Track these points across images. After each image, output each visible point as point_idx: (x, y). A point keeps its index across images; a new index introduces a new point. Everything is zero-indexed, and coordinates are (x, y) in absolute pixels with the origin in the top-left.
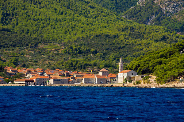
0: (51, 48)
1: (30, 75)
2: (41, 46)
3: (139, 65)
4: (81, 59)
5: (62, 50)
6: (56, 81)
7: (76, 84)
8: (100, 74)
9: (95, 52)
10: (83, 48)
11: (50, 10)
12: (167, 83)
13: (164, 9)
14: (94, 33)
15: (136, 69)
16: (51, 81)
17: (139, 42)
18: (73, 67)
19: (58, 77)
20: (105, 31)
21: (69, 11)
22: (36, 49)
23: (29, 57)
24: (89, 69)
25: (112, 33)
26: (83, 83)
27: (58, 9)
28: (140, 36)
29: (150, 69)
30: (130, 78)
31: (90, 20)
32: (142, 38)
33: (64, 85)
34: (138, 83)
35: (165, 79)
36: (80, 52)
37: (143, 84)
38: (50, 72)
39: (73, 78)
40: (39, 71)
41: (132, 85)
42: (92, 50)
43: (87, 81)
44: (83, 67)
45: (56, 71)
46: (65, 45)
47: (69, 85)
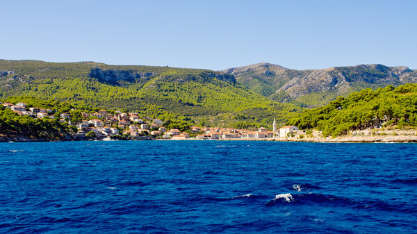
0: (226, 116)
1: (208, 132)
2: (220, 115)
3: (299, 122)
4: (245, 122)
5: (233, 117)
6: (227, 136)
7: (243, 138)
8: (260, 131)
9: (254, 118)
10: (246, 116)
11: (226, 94)
12: (339, 137)
13: (291, 95)
14: (252, 107)
15: (296, 125)
16: (224, 136)
17: (280, 112)
18: (240, 127)
19: (229, 133)
20: (259, 106)
21: (237, 95)
22: (216, 117)
23: (212, 121)
24: (251, 128)
25: (263, 107)
26: (247, 138)
27: (231, 93)
28: (280, 109)
29: (312, 124)
30: (292, 133)
31: (250, 100)
32: (282, 110)
33: (233, 139)
34: (301, 137)
35: (336, 133)
36: (244, 118)
37: (307, 138)
38: (224, 130)
39: (240, 134)
40: (216, 129)
41: (295, 139)
42: (252, 117)
43: (250, 136)
44: (246, 127)
45: (228, 129)
46: (234, 114)
47: (237, 139)
